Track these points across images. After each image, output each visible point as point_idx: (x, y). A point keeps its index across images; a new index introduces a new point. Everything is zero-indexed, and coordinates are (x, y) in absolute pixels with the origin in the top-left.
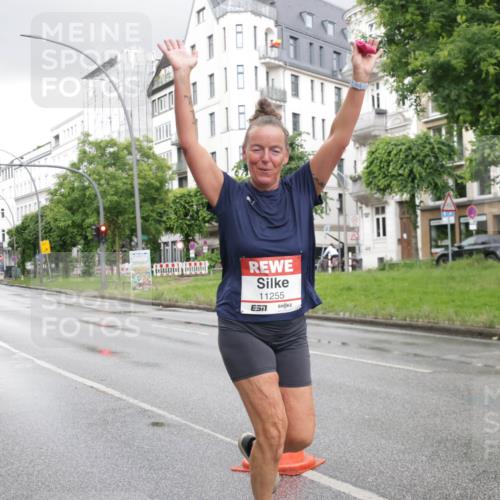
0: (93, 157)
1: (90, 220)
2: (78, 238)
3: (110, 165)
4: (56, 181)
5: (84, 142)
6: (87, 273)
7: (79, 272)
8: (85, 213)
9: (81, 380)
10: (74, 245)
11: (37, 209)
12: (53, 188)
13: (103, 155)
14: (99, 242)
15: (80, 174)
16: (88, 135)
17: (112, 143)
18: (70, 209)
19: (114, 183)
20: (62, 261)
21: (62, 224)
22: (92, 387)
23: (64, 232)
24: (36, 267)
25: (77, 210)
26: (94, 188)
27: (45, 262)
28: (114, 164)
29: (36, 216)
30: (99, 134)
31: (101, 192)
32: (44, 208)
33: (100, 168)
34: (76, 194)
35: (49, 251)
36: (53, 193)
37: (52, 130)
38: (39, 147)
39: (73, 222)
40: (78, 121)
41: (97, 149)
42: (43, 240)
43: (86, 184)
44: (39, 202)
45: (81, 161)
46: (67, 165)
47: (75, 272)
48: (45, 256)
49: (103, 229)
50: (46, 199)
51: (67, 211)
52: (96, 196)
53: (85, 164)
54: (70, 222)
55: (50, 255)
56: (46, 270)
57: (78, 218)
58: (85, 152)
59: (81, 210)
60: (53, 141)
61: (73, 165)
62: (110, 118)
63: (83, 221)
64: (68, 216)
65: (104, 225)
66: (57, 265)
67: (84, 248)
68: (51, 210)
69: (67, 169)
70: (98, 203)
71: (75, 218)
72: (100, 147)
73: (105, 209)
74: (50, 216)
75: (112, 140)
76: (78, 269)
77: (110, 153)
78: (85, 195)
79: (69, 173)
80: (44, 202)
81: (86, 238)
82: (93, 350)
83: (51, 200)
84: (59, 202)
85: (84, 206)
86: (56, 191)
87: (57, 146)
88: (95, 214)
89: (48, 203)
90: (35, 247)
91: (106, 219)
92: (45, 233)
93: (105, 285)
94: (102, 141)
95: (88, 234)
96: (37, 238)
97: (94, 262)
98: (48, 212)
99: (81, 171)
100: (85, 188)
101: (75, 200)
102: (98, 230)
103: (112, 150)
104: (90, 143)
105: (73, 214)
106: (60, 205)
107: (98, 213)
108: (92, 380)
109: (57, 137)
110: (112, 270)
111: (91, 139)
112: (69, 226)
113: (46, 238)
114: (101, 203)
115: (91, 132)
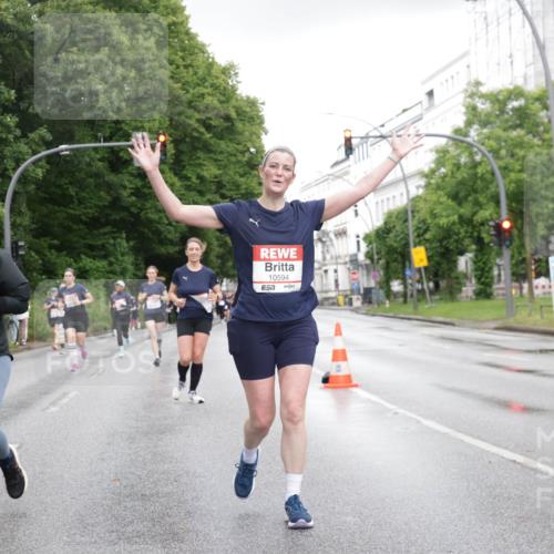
0: (488, 115)
1: (485, 214)
2: (467, 241)
3: (515, 127)
4: (433, 156)
5: (472, 96)
6: (484, 293)
7: (471, 294)
8: (477, 204)
9: (494, 449)
10: (462, 253)
11: (405, 201)
12: (426, 170)
13: (502, 111)
14: (500, 246)
15: (469, 144)
16: (478, 84)
17: (517, 93)
18: (455, 197)
19: (520, 153)
20: (444, 277)
21: (443, 221)
22: (515, 461)
23: (447, 233)
24: (405, 287)
25: (466, 197)
26: (490, 163)
27: (419, 281)
28: (520, 126)
29: (405, 211)
30: (496, 82)
31: (500, 168)
32: (415, 200)
33: (500, 132)
34: (463, 174)
35: (425, 263)
36: (428, 176)
37: (423, 83)
38: (404, 111)
39: (460, 217)
40: (461, 66)
41: (492, 102)
42: (415, 246)
43: (478, 158)
44: (408, 192)
45: (469, 124)
46: (448, 131)
47: (463, 294)
48: (419, 270)
49: (506, 225)
50: (418, 187)
51: (450, 202)
52: (493, 174)
53: (476, 127)
54: (456, 217)
55: (426, 268)
56: (421, 292)
57: (466, 210)
58: (474, 108)
59: (470, 198)
60: (425, 99)
61: (457, 131)
62: (511, 56)
63: (475, 214)
64: (453, 209)
65: (508, 220)
66: (437, 285)
67: (476, 256)
68: (425, 200)
69: (449, 137)
70: (497, 186)
71: (462, 211)
72: (499, 100)
73: (507, 195)
74: (424, 208)
75: (517, 88)
76: (469, 289)
77: (514, 109)
78: (476, 174)
79: (451, 143)
80: (414, 192)
81: (479, 241)
82: (506, 405)
83: (427, 186)
84: (438, 187)
85: (476, 191)
86: (433, 172)
87: (431, 106)
88: (492, 205)
89: (421, 191)
90: (405, 257)
91: (511, 210)
92: (418, 236)
93: (511, 308)
94: (501, 91)
95: (484, 235)
96: (406, 245)
97: (492, 278)
98: (421, 205)
99: (469, 140)
100: (475, 165)
101: (462, 183)
102: (498, 227)
103: (516, 104)
104: (482, 96)
105: (460, 204)
106: (442, 193)
107: (498, 203)
108: (512, 451)
109: (430, 94)
111: (483, 90)
112: (454, 223)
113: (419, 244)
114: (502, 186)
115: (482, 80)
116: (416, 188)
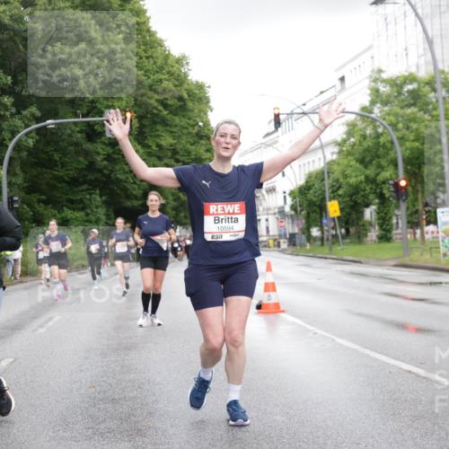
0: (389, 96)
1: (386, 174)
2: (372, 197)
3: (409, 106)
4: (345, 129)
5: (375, 80)
6: (385, 237)
7: (374, 238)
8: (380, 166)
9: (393, 362)
10: (367, 206)
11: (322, 164)
12: (339, 139)
13: (400, 93)
14: (398, 200)
15: (373, 119)
16: (380, 71)
17: (411, 79)
18: (362, 161)
19: (414, 126)
20: (353, 225)
21: (353, 181)
22: (410, 372)
23: (356, 190)
24: (323, 233)
25: (371, 162)
26: (390, 135)
27: (334, 228)
28: (414, 105)
29: (323, 173)
30: (394, 70)
31: (398, 138)
32: (330, 163)
33: (398, 110)
34: (368, 143)
35: (338, 214)
36: (341, 144)
37: (337, 70)
38: (322, 93)
39: (367, 177)
40: (366, 56)
41: (391, 86)
42: (330, 200)
43: (380, 130)
44: (325, 157)
45: (373, 103)
46: (357, 109)
47: (369, 239)
48: (333, 219)
49: (403, 183)
50: (333, 153)
51: (358, 165)
52: (392, 143)
53: (378, 105)
54: (362, 178)
55: (339, 218)
56: (335, 236)
57: (371, 172)
58: (377, 91)
59: (374, 162)
60: (338, 83)
61: (364, 109)
62: (406, 49)
63: (378, 174)
64: (361, 171)
65: (404, 179)
66: (348, 231)
67: (379, 208)
68: (338, 164)
69: (357, 114)
70: (396, 153)
71: (368, 172)
72: (397, 84)
73: (404, 160)
74: (337, 169)
75: (411, 74)
76: (373, 234)
77: (408, 92)
78: (379, 143)
79: (359, 118)
80: (329, 157)
81: (381, 196)
82: (403, 326)
83: (340, 152)
84: (349, 153)
85: (379, 157)
86: (344, 141)
87: (343, 88)
88: (392, 167)
89: (335, 157)
90: (322, 209)
91: (406, 171)
92: (333, 192)
93: (407, 249)
94: (398, 77)
95: (385, 191)
96: (324, 199)
97: (392, 225)
98: (335, 167)
99: (373, 116)
100: (378, 136)
101: (368, 150)
102: (396, 185)
103: (410, 87)
104: (384, 81)
105: (366, 167)
106: (350, 158)
107: (396, 165)
108: (408, 363)
109: (342, 79)
110: (415, 234)
111: (384, 76)
112: (361, 182)
113: (334, 198)
114: (400, 153)
115: (384, 68)
116: (331, 154)
